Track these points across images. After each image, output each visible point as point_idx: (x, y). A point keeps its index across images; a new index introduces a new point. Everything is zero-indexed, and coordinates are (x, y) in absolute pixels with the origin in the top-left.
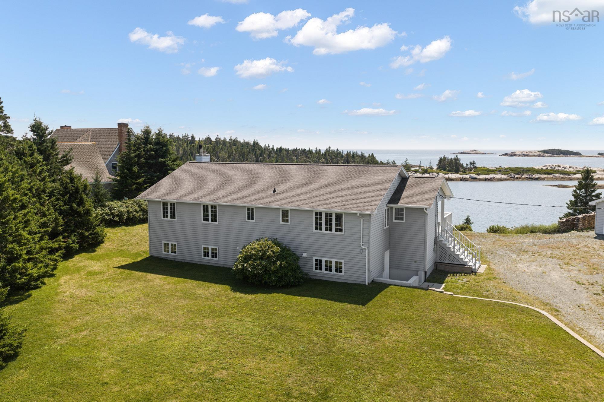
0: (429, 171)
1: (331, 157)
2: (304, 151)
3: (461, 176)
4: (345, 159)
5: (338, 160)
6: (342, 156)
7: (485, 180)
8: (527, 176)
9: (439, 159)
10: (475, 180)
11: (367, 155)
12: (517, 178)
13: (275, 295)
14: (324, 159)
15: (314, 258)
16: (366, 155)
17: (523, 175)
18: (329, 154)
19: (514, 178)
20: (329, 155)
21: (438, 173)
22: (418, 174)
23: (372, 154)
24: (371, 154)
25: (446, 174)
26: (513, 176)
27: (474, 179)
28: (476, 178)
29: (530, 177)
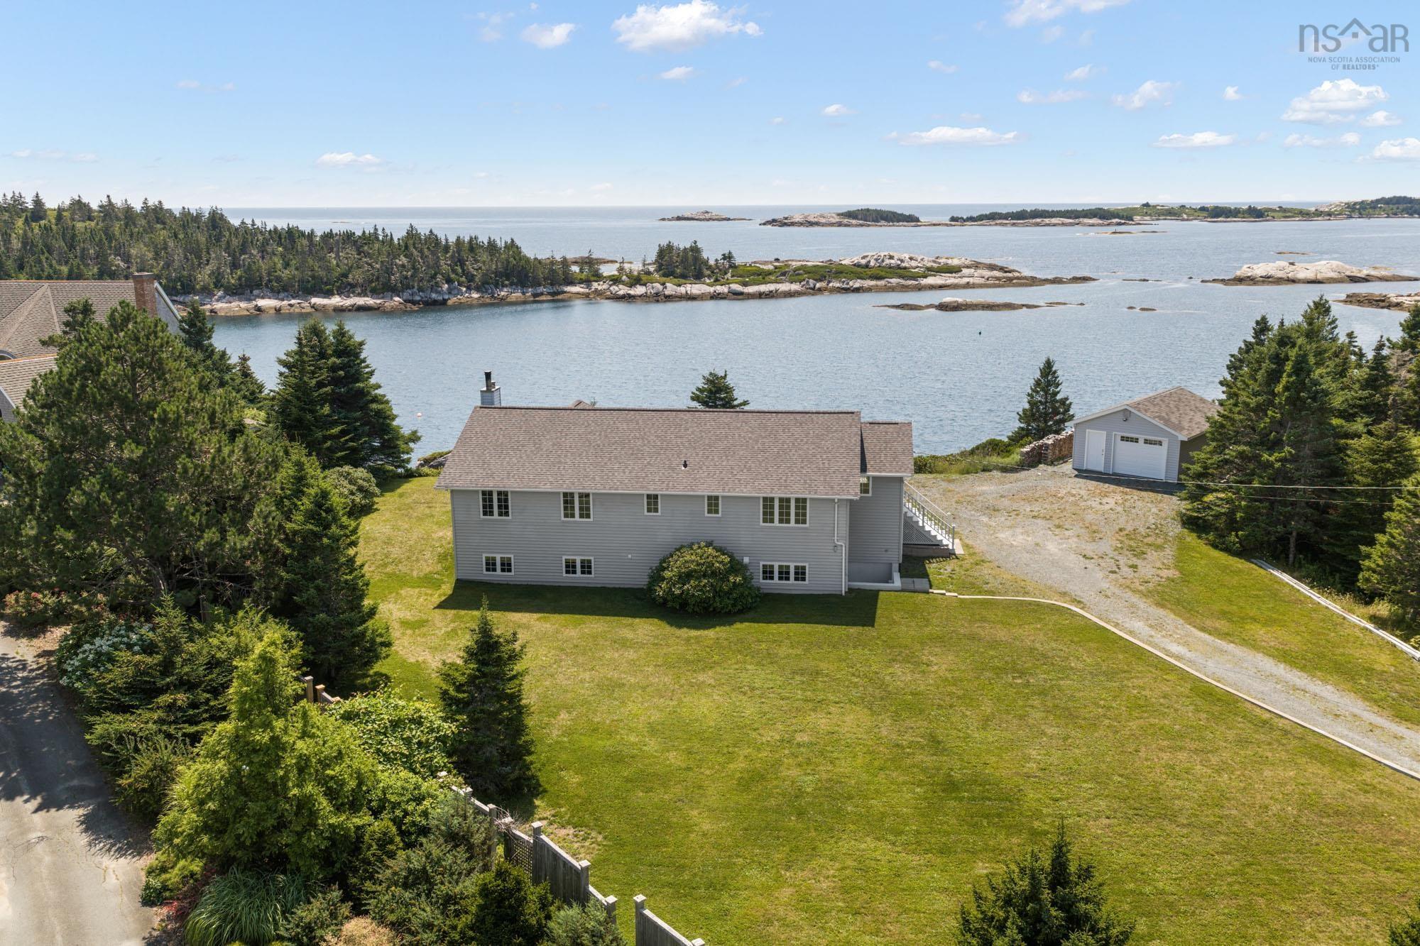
0: (644, 278)
1: (421, 251)
2: (348, 237)
3: (712, 289)
4: (452, 257)
5: (438, 257)
6: (447, 248)
7: (760, 296)
8: (838, 285)
9: (657, 249)
10: (740, 297)
11: (500, 244)
12: (820, 289)
13: (738, 625)
14: (405, 256)
15: (762, 563)
16: (498, 242)
17: (829, 282)
18: (414, 244)
19: (813, 289)
20: (415, 247)
21: (663, 284)
22: (621, 286)
23: (512, 241)
24: (509, 241)
25: (680, 286)
26: (812, 286)
27: (737, 296)
28: (742, 294)
29: (845, 286)
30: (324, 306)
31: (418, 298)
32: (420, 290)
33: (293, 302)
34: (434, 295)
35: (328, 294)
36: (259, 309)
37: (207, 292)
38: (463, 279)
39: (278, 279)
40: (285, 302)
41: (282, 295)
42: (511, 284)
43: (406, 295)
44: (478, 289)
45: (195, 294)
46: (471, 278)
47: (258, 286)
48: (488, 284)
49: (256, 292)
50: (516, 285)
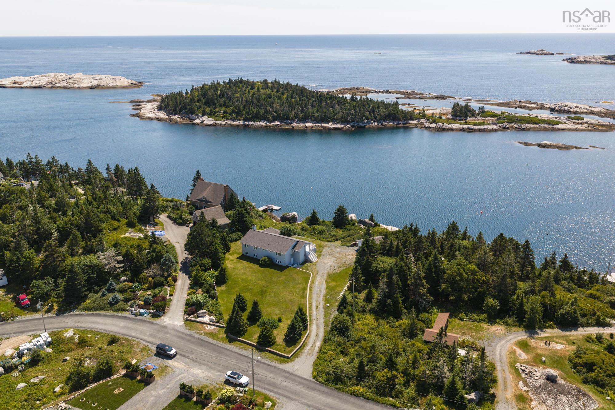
0: (438, 119)
1: (360, 108)
8: (517, 126)
9: (454, 105)
10: (471, 130)
12: (507, 128)
15: (276, 260)
17: (515, 124)
18: (358, 105)
19: (504, 128)
20: (358, 107)
22: (428, 123)
24: (395, 102)
25: (450, 124)
26: (504, 126)
29: (519, 127)
30: (325, 127)
31: (356, 125)
32: (357, 122)
33: (317, 124)
34: (361, 124)
35: (328, 122)
36: (306, 127)
37: (293, 120)
38: (373, 118)
39: (314, 116)
40: (315, 125)
41: (314, 122)
42: (390, 120)
43: (352, 124)
44: (377, 122)
45: (290, 120)
46: (376, 118)
47: (308, 118)
48: (381, 120)
49: (307, 120)
50: (392, 120)
